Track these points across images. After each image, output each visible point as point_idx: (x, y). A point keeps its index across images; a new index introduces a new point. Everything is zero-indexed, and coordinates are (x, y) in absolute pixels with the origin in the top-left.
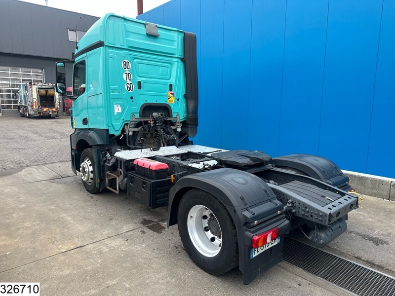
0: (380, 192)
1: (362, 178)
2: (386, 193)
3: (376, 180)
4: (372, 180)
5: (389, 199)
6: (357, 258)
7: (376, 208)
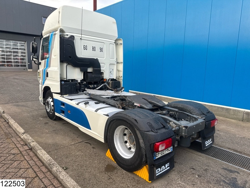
0: (238, 117)
1: (228, 109)
2: (241, 117)
3: (236, 110)
4: (234, 110)
5: (243, 121)
6: (228, 148)
7: (236, 125)
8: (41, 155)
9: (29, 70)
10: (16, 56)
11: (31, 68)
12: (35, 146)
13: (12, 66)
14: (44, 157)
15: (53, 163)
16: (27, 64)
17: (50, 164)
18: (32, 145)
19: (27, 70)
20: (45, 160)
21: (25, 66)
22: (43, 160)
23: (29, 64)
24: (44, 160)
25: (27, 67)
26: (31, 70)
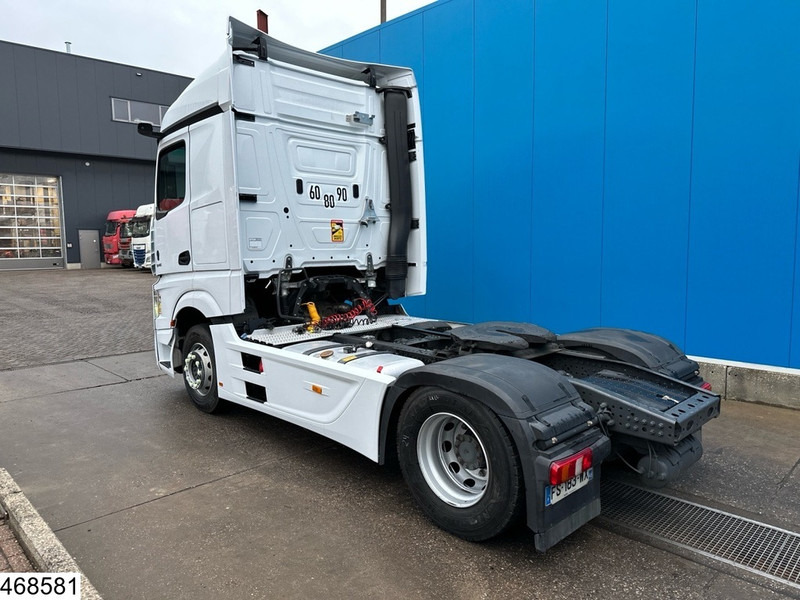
8: (30, 535)
9: (69, 266)
10: (29, 222)
11: (78, 260)
12: (17, 507)
13: (14, 253)
14: (35, 543)
15: (61, 558)
16: (63, 248)
17: (50, 564)
18: (8, 504)
19: (64, 266)
20: (39, 550)
21: (56, 253)
22: (32, 551)
23: (70, 245)
24: (36, 550)
25: (64, 255)
26: (77, 266)
